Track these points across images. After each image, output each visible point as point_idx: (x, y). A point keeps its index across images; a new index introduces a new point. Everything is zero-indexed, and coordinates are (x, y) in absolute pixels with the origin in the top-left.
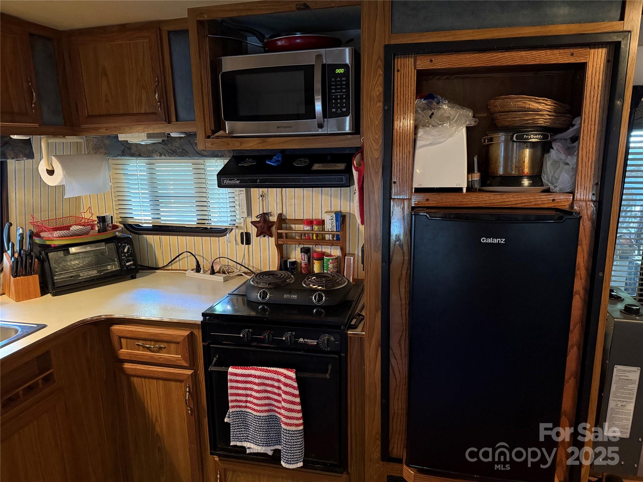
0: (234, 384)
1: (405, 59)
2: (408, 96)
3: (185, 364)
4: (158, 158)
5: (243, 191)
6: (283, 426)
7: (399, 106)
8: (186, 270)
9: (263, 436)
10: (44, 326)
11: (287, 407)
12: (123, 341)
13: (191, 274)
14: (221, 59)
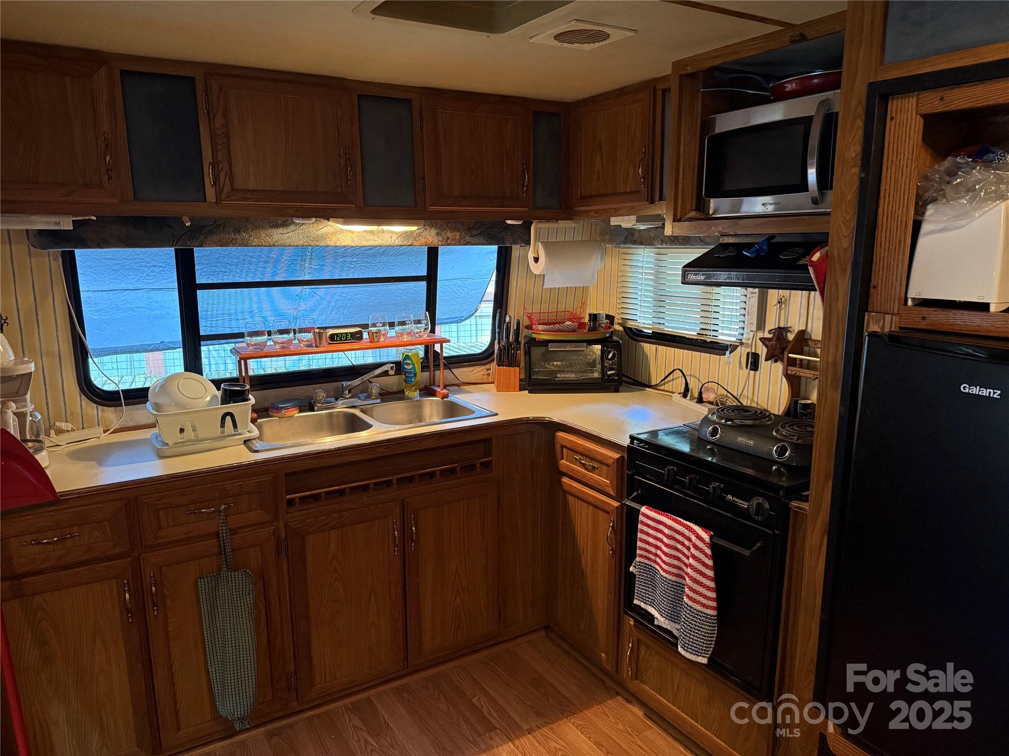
0: (645, 529)
1: (903, 101)
2: (904, 156)
3: (612, 493)
4: (660, 246)
5: (755, 293)
6: (685, 599)
7: (889, 170)
8: (673, 393)
9: (667, 606)
10: (497, 414)
11: (693, 576)
12: (565, 450)
13: (677, 397)
14: (715, 118)
